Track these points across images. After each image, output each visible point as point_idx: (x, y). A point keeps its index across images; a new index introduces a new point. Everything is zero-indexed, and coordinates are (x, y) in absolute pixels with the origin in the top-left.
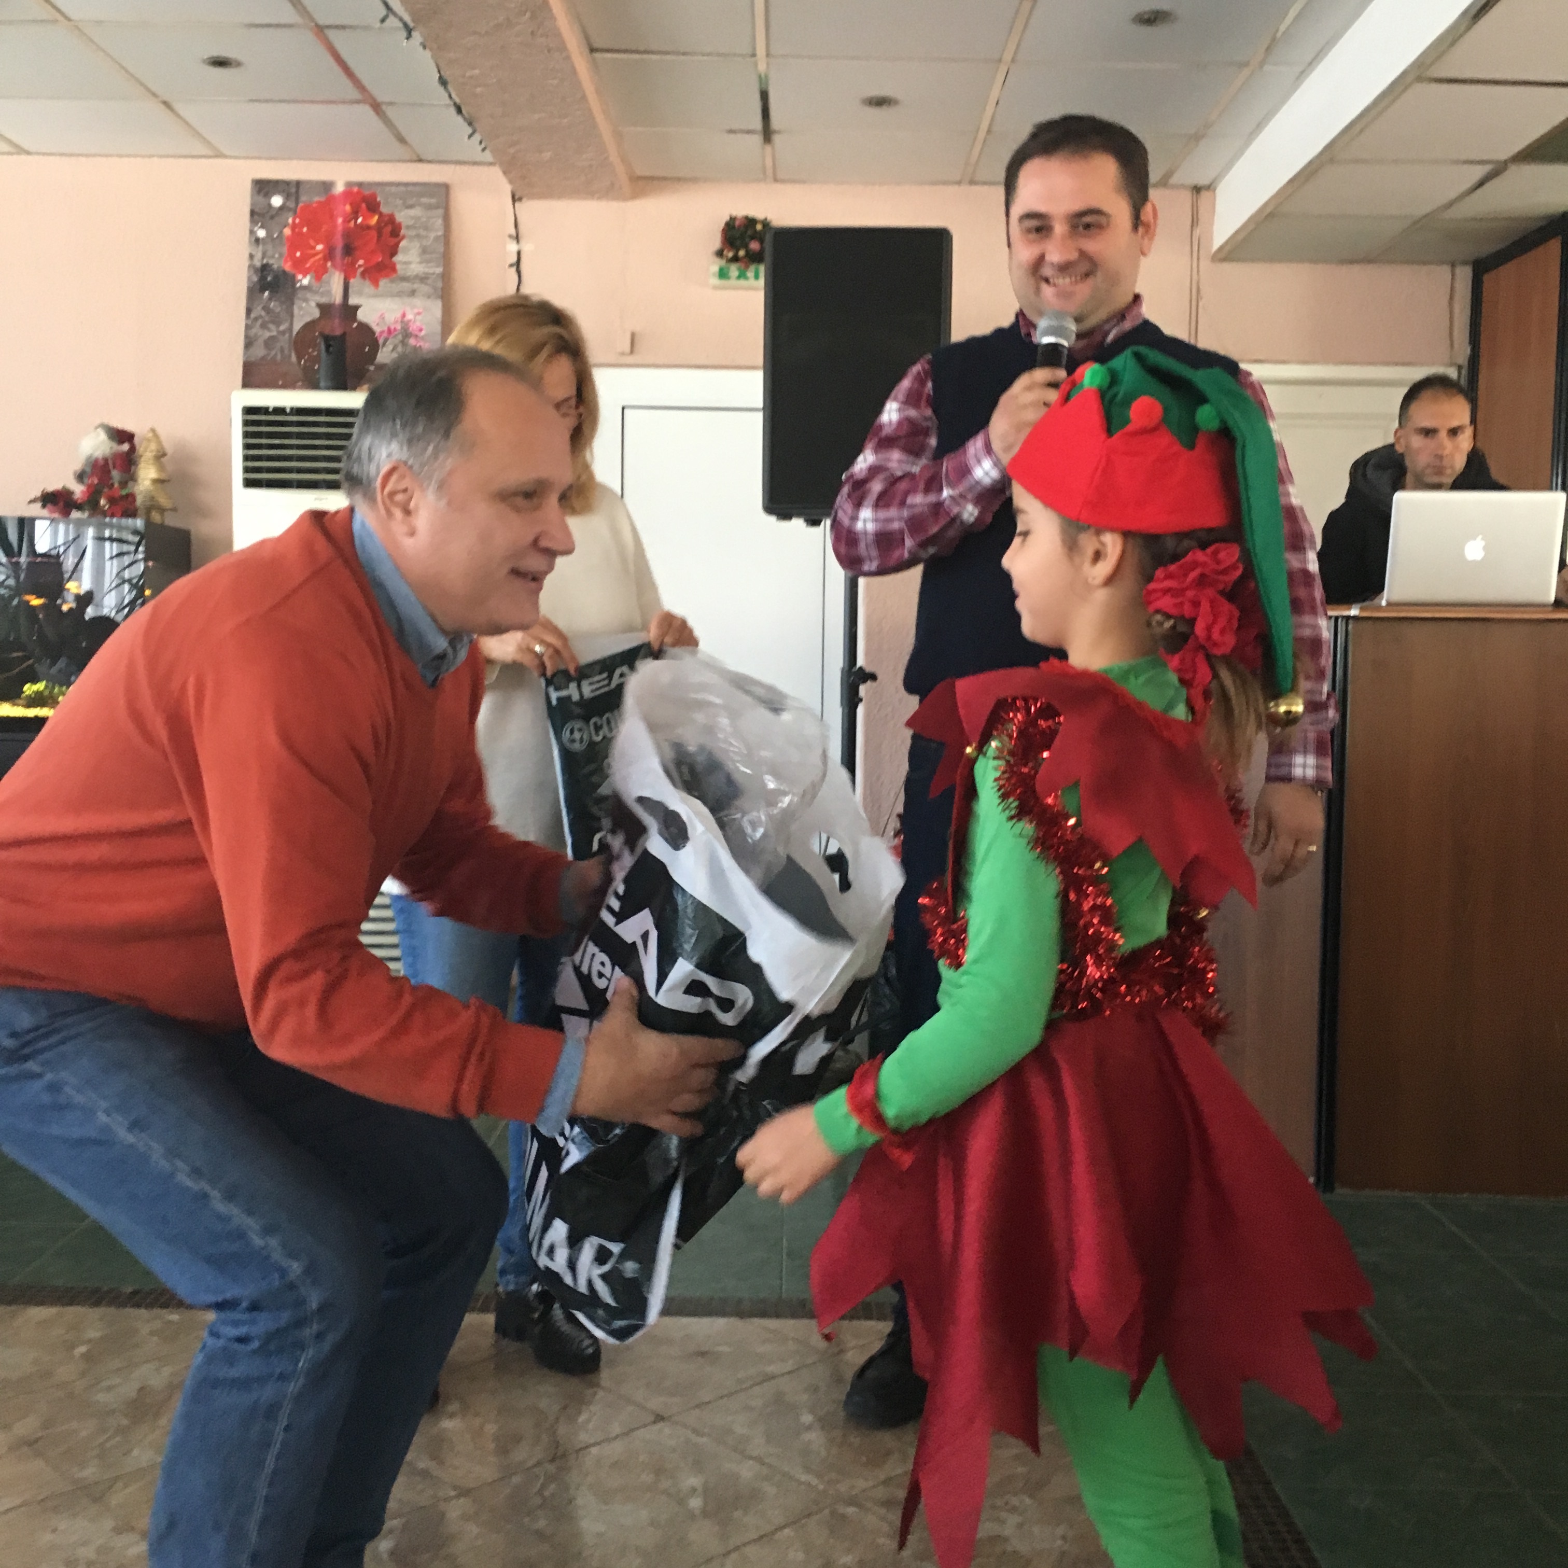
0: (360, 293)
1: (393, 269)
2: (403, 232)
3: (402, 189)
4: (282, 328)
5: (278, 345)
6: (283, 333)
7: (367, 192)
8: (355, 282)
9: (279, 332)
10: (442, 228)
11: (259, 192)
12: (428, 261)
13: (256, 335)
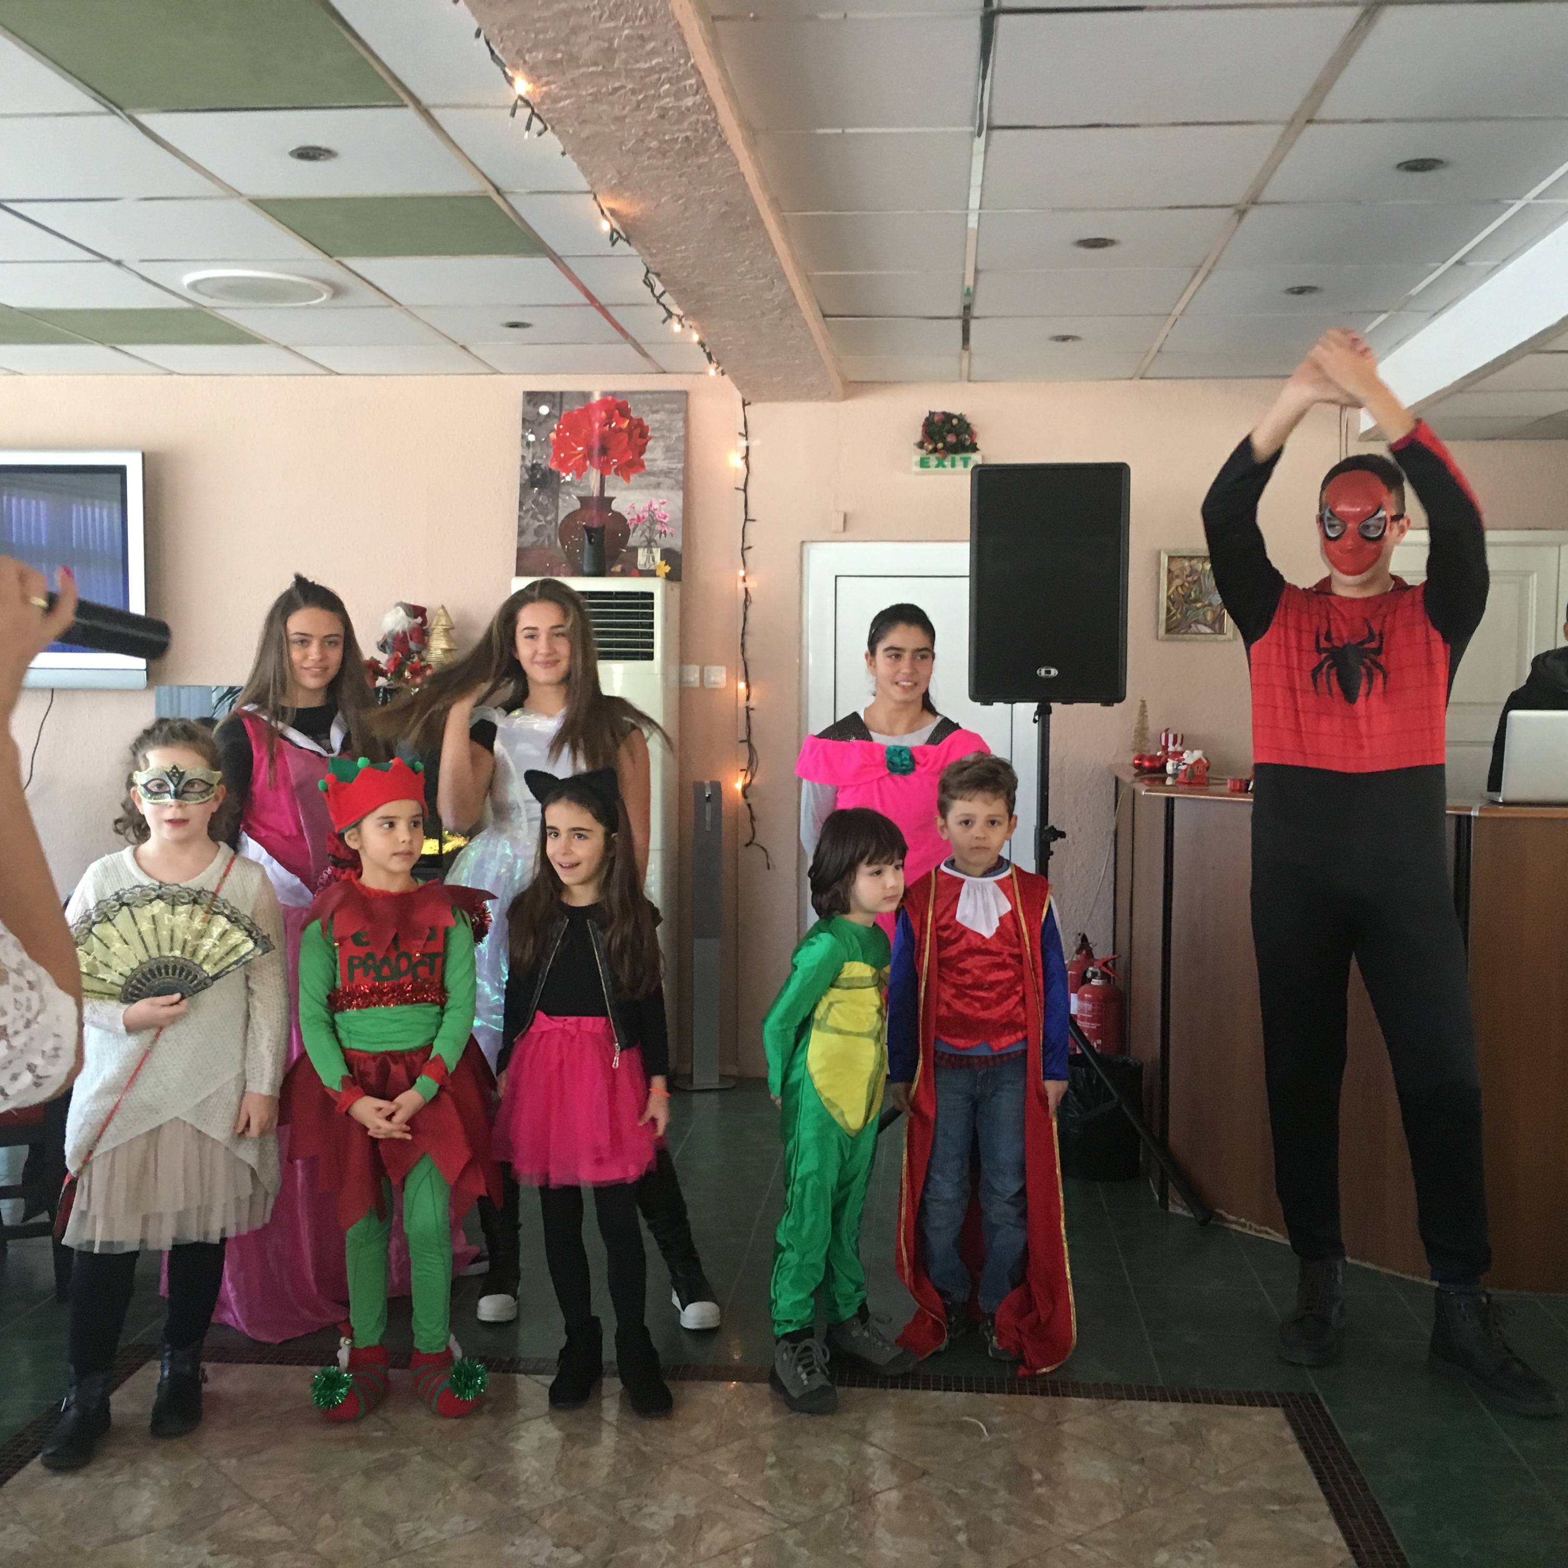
0: (614, 488)
1: (643, 466)
2: (649, 434)
3: (649, 397)
4: (549, 518)
5: (546, 532)
6: (550, 522)
7: (619, 400)
8: (610, 478)
9: (546, 522)
10: (683, 430)
11: (529, 402)
12: (671, 458)
13: (528, 524)
